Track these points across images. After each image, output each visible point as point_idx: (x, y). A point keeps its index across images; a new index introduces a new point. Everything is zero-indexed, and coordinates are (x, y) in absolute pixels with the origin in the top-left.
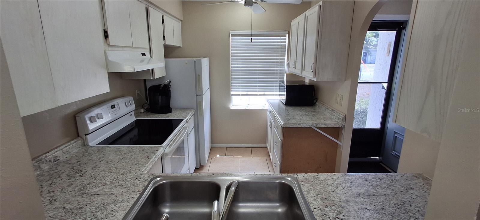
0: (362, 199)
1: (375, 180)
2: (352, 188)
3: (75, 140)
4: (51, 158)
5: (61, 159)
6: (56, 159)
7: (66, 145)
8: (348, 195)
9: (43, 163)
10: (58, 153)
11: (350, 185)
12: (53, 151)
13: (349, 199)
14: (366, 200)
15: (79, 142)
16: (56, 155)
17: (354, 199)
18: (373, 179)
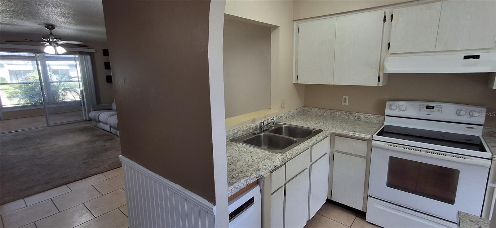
0: (235, 160)
1: (237, 175)
2: (245, 163)
3: (379, 116)
4: (356, 116)
5: (363, 120)
6: (359, 118)
7: (370, 115)
8: (243, 159)
9: (351, 115)
10: (362, 116)
11: (248, 164)
12: (361, 113)
13: (240, 157)
14: (233, 160)
15: (381, 118)
16: (360, 116)
17: (238, 158)
18: (238, 175)
